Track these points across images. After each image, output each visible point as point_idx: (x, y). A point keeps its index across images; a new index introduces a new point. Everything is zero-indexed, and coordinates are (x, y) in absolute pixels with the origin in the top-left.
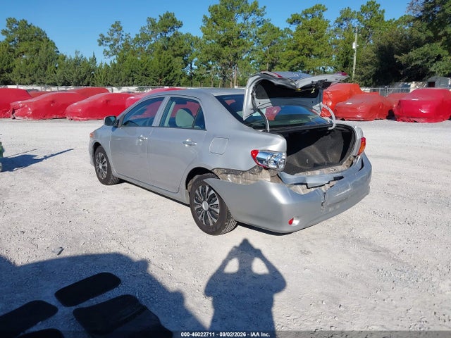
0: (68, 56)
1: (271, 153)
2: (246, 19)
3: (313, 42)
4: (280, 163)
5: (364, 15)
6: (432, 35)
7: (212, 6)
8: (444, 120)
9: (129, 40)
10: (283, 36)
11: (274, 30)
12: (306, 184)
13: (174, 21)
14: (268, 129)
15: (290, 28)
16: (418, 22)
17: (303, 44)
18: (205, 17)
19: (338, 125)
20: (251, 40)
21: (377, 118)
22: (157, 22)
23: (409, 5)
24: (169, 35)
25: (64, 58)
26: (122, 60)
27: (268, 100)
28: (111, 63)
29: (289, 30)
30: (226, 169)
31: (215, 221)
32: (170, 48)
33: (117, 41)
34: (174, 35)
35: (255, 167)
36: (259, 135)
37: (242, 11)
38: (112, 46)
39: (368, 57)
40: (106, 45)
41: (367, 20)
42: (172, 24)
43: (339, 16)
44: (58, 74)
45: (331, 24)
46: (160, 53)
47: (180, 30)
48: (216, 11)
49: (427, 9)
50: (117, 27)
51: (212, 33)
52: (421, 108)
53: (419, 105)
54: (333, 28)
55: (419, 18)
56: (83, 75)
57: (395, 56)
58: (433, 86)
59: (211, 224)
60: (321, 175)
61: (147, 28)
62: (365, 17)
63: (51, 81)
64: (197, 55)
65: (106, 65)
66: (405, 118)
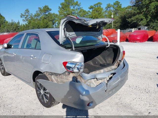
0: (9, 22)
1: (75, 63)
2: (74, 7)
3: (98, 15)
4: (81, 68)
5: (115, 6)
6: (139, 12)
7: (62, 3)
8: (145, 41)
9: (32, 15)
10: (87, 13)
11: (84, 11)
12: (97, 78)
13: (48, 8)
14: (74, 49)
15: (90, 11)
16: (134, 7)
17: (95, 16)
18: (59, 7)
19: (111, 45)
20: (76, 15)
21: (122, 41)
22: (42, 9)
23: (130, 2)
24: (47, 13)
25: (7, 22)
26: (30, 23)
27: (74, 33)
28: (25, 24)
29: (89, 11)
30: (50, 72)
31: (48, 101)
32: (47, 18)
33: (27, 16)
34: (49, 14)
35: (66, 72)
36: (68, 52)
37: (72, 5)
38: (26, 18)
39: (117, 20)
40: (23, 17)
41: (116, 7)
42: (48, 10)
43: (107, 6)
44: (5, 29)
45: (104, 9)
46: (43, 20)
47: (50, 12)
48: (63, 5)
49: (137, 3)
50: (27, 11)
51: (62, 12)
52: (137, 37)
53: (137, 36)
54: (105, 10)
55: (134, 6)
56: (15, 28)
57: (127, 19)
58: (140, 30)
59: (46, 102)
60: (104, 72)
61: (38, 11)
62: (115, 7)
63: (2, 31)
64: (57, 20)
65: (23, 25)
66: (132, 41)
